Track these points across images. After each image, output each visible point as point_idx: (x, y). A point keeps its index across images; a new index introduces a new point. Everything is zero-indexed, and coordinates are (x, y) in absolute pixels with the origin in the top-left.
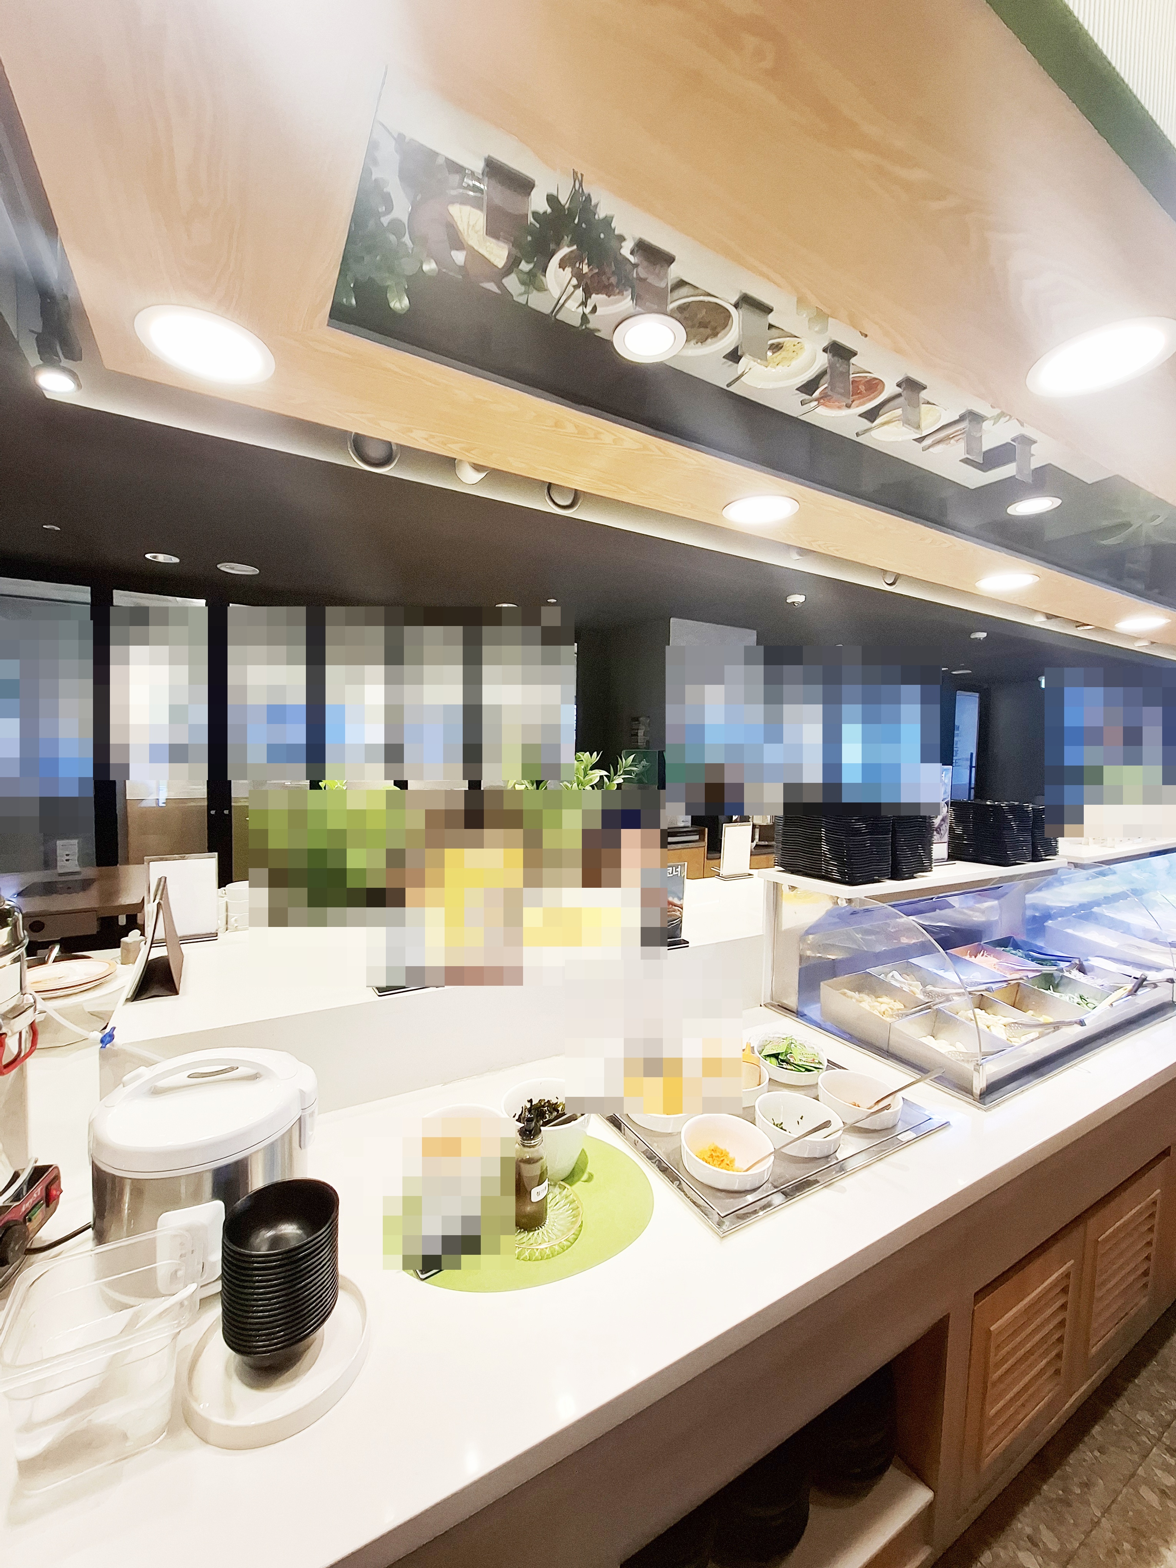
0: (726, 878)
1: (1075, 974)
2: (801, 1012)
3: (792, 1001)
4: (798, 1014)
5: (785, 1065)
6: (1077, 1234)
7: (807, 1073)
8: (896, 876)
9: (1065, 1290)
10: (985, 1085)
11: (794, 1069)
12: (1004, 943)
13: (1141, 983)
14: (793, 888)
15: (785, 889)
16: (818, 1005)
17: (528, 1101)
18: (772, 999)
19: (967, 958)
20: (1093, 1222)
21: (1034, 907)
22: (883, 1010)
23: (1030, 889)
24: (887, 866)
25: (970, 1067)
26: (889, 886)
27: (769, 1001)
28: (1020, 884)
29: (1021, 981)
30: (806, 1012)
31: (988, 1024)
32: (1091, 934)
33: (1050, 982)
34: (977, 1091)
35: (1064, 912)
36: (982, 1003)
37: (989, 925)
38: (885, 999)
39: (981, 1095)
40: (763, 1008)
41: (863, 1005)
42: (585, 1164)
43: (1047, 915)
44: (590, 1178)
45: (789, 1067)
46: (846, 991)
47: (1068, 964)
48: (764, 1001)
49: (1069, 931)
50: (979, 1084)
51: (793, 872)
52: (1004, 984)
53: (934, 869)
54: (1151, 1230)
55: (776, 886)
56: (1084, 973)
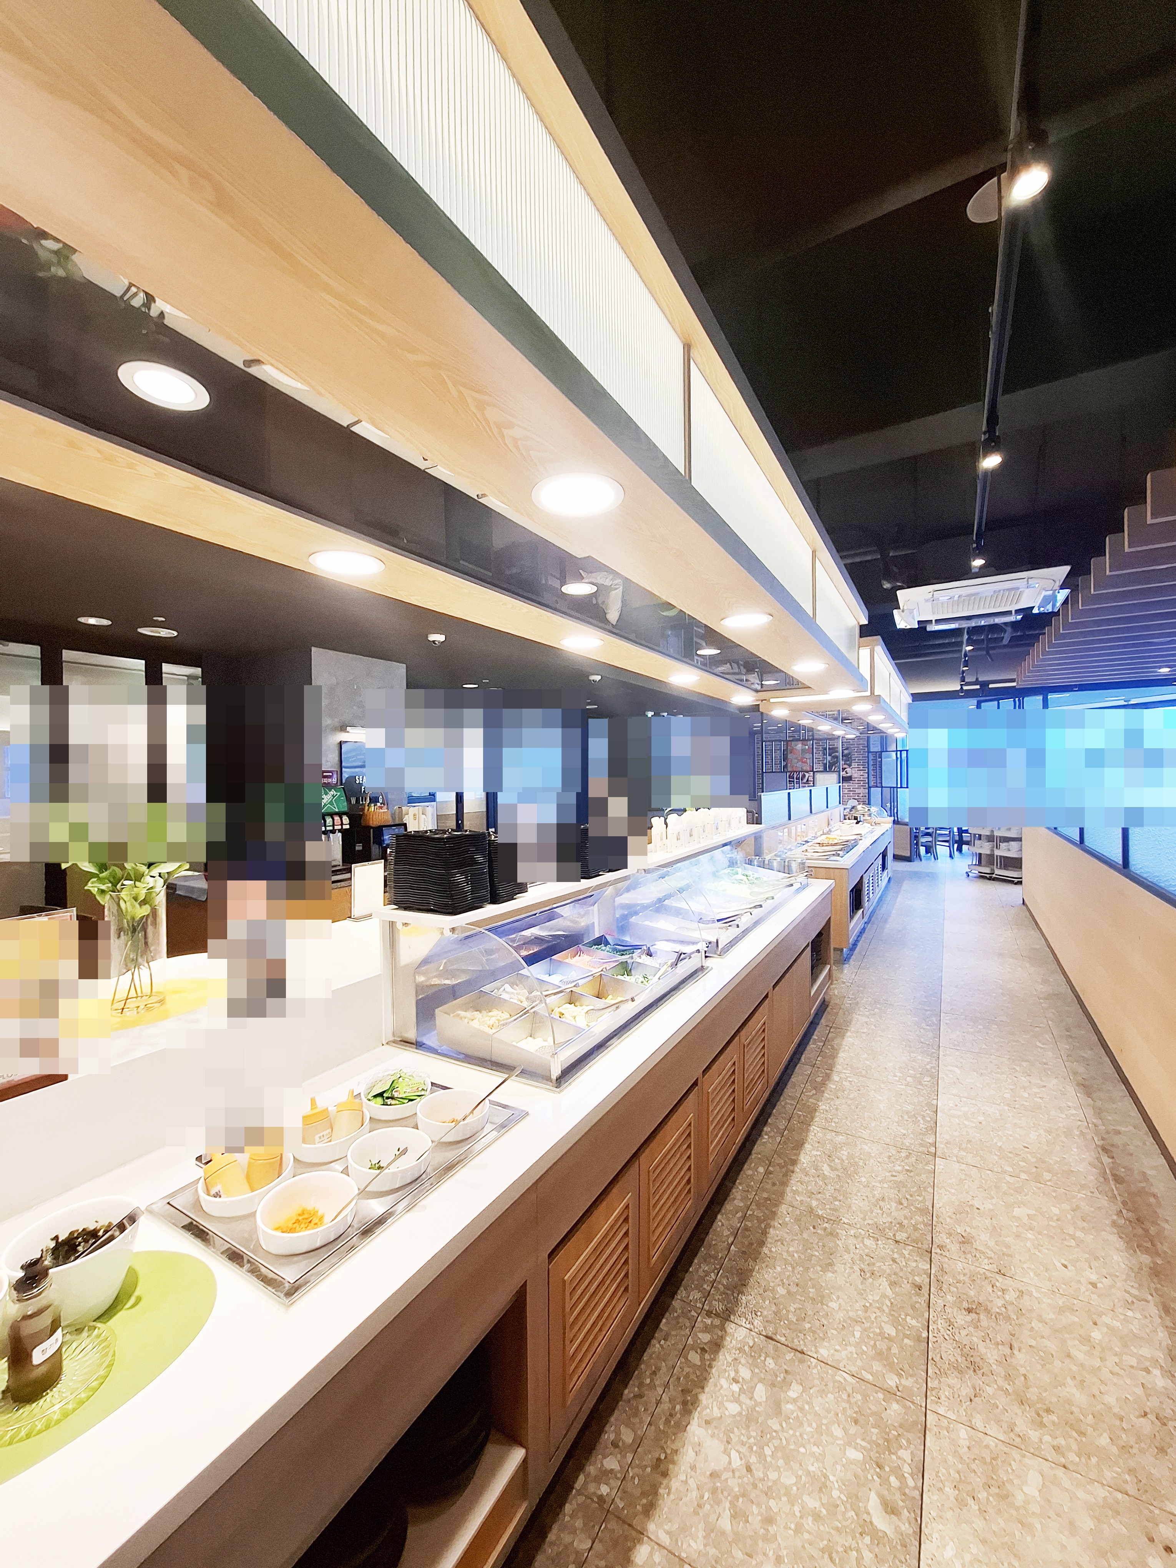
0: (357, 919)
1: (645, 959)
2: (420, 1042)
3: (412, 1035)
4: (419, 1045)
5: (389, 1101)
6: (633, 1170)
7: (411, 1103)
8: (495, 900)
9: (626, 1220)
10: (560, 1072)
11: (397, 1102)
12: (600, 941)
13: (680, 957)
14: (405, 924)
15: (399, 926)
16: (435, 1032)
17: (52, 1240)
18: (394, 1035)
19: (567, 961)
20: (643, 1158)
21: (624, 906)
22: (491, 1024)
23: (618, 894)
24: (486, 893)
25: (548, 1057)
26: (490, 910)
27: (392, 1039)
28: (610, 890)
29: (602, 973)
30: (425, 1041)
31: (574, 1015)
32: (663, 924)
33: (626, 969)
34: (554, 1077)
35: (645, 907)
36: (573, 999)
37: (589, 928)
38: (495, 1012)
39: (557, 1080)
40: (386, 1047)
41: (475, 1024)
42: (135, 1286)
43: (632, 910)
44: (139, 1300)
45: (393, 1102)
46: (459, 1012)
47: (640, 950)
48: (386, 1040)
49: (647, 923)
50: (556, 1072)
51: (406, 909)
52: (591, 978)
53: (529, 889)
54: (689, 1146)
55: (392, 924)
56: (651, 956)
